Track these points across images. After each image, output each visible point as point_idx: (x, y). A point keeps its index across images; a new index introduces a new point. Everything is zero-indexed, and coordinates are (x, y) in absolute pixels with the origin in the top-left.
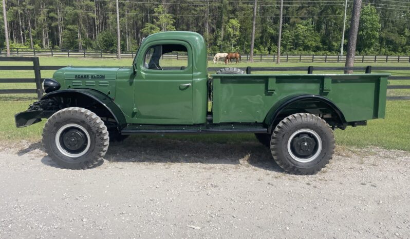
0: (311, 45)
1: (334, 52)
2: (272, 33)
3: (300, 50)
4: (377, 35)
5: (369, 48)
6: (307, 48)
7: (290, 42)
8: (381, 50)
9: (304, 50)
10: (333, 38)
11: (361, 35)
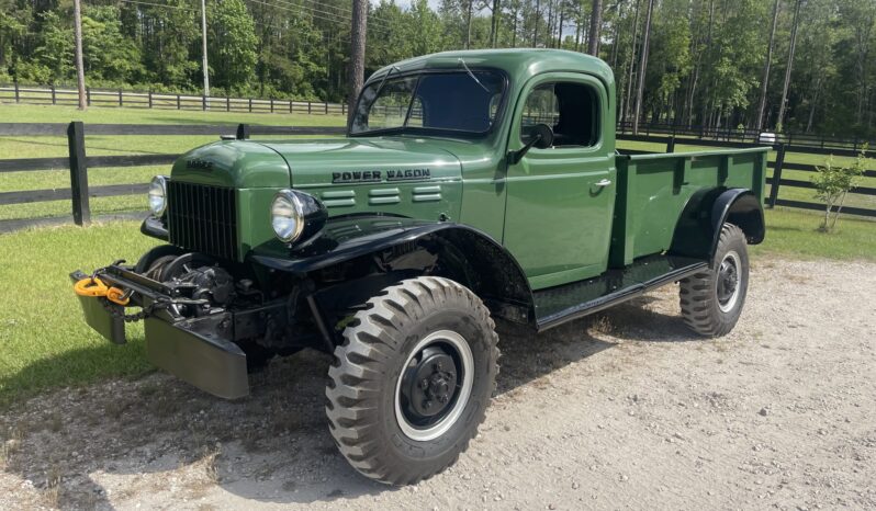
0: (121, 67)
1: (175, 87)
2: (17, 31)
3: (95, 78)
4: (254, 56)
5: (242, 82)
6: (110, 73)
7: (66, 57)
8: (263, 88)
9: (106, 76)
10: (169, 55)
11: (223, 54)
